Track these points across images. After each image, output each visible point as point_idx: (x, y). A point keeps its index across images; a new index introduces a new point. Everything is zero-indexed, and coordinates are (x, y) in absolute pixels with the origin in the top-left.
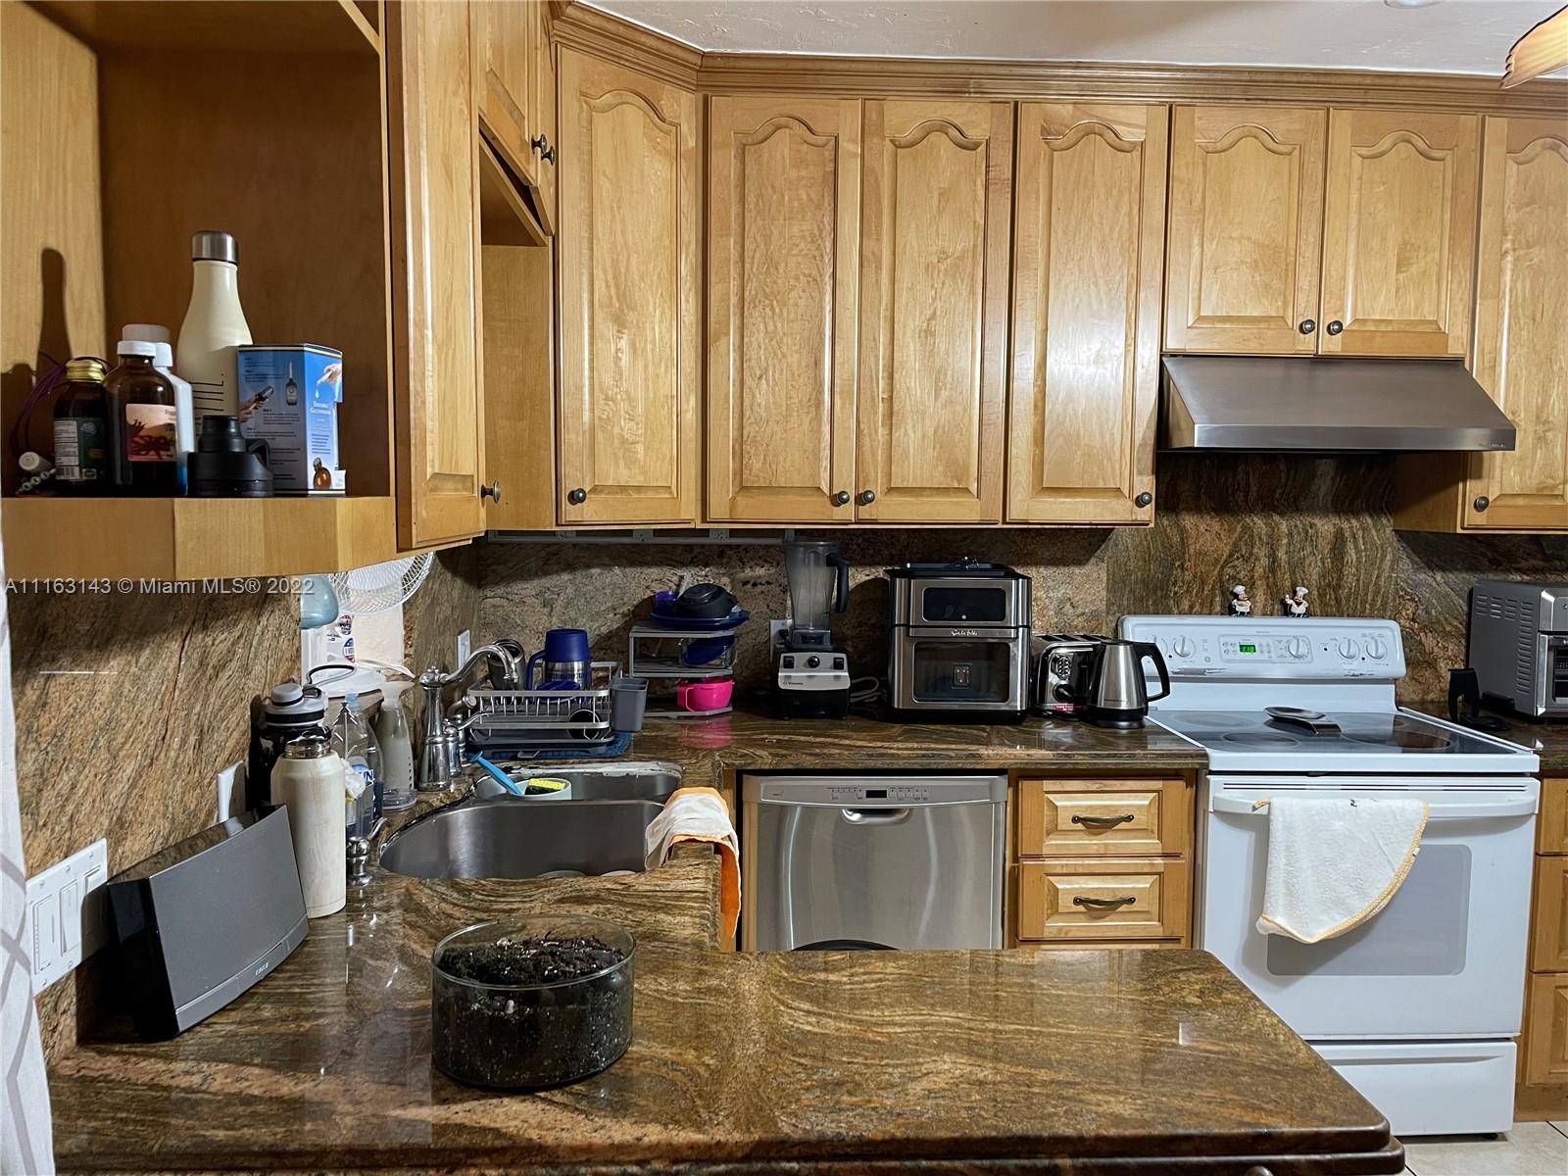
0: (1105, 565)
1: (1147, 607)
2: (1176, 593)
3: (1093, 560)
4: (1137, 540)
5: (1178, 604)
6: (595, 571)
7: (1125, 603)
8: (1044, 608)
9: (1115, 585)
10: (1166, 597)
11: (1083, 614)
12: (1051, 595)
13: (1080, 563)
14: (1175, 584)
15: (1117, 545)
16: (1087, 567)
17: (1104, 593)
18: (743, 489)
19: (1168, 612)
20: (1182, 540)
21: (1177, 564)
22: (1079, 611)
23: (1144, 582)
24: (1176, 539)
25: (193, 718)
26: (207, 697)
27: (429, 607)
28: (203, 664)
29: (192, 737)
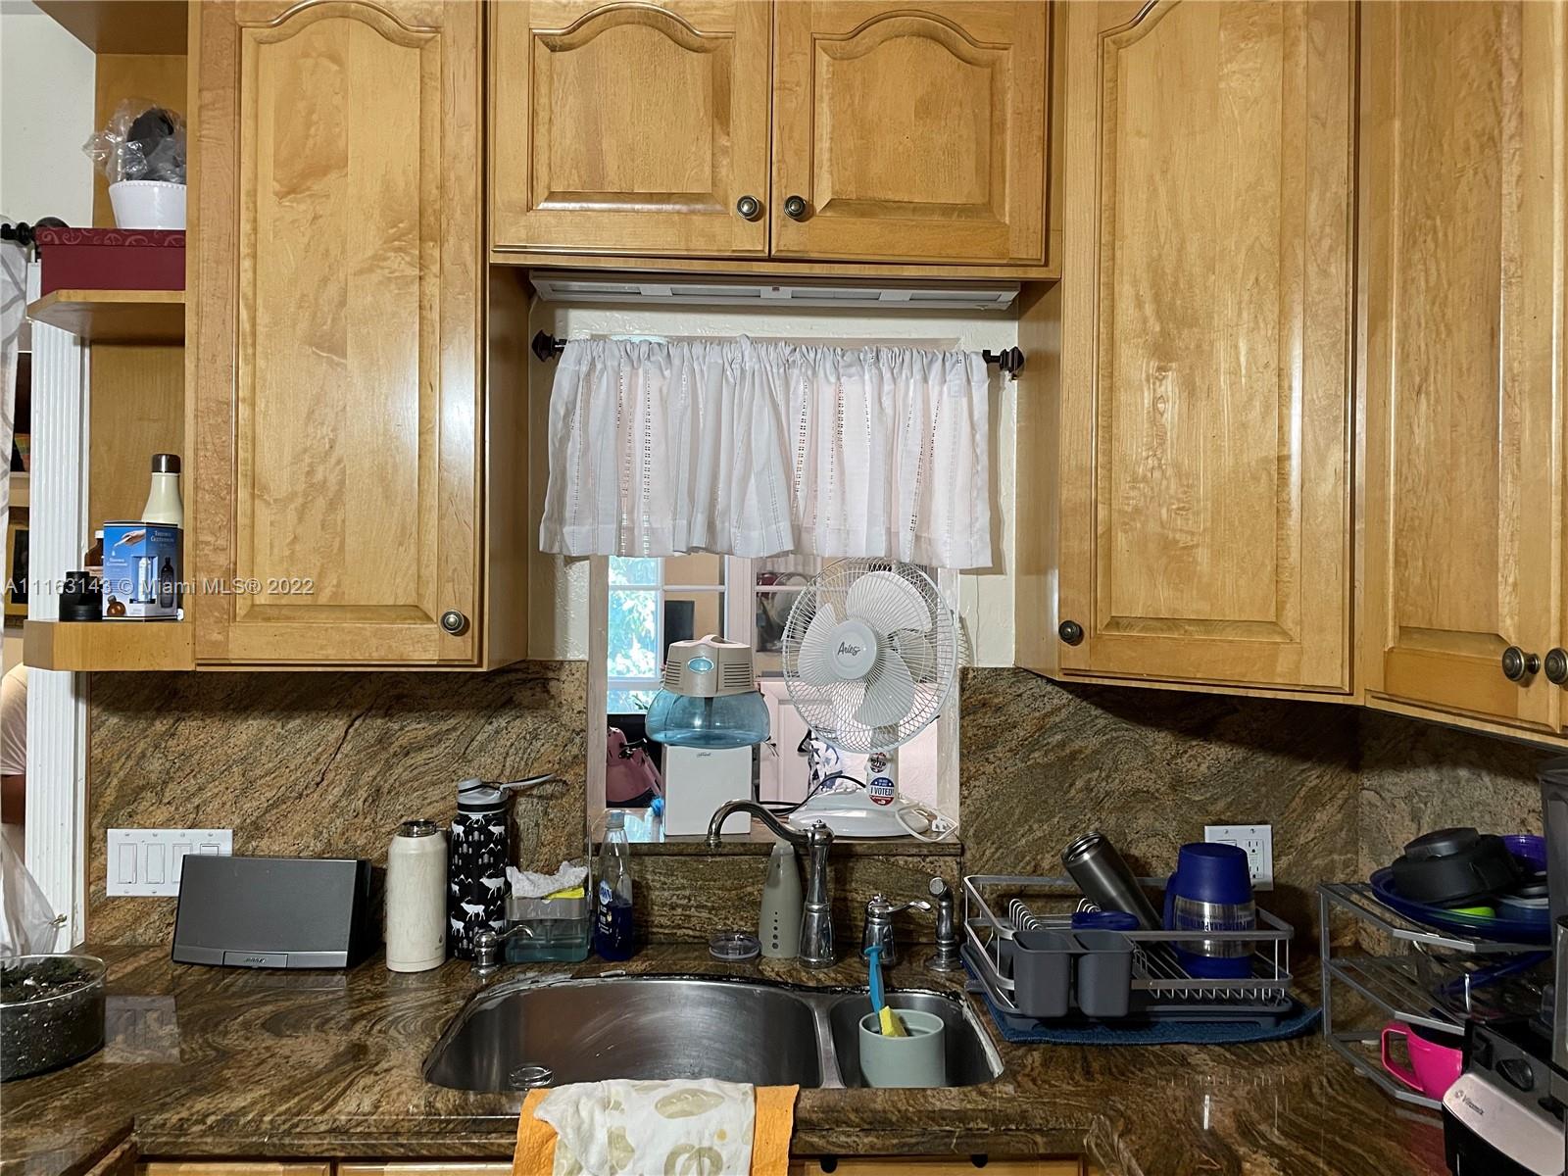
25: (366, 778)
26: (389, 766)
27: (1049, 766)
28: (383, 741)
29: (363, 793)
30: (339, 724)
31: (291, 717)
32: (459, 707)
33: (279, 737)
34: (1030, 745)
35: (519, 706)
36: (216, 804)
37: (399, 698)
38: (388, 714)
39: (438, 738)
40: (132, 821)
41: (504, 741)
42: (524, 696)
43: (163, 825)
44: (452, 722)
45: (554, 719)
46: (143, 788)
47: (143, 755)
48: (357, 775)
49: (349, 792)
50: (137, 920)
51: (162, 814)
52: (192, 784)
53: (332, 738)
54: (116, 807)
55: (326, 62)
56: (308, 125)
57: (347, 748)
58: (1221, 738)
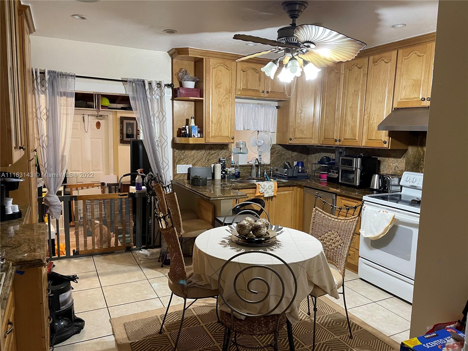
0: (405, 159)
1: (414, 170)
2: (421, 167)
3: (403, 157)
4: (413, 153)
5: (421, 170)
6: (322, 153)
7: (409, 168)
8: (392, 168)
9: (407, 164)
10: (419, 168)
11: (400, 170)
12: (393, 165)
13: (400, 158)
14: (421, 165)
15: (408, 154)
16: (401, 159)
17: (404, 166)
18: (324, 138)
19: (419, 172)
20: (423, 154)
21: (422, 160)
22: (399, 169)
23: (414, 164)
24: (422, 153)
25: (207, 158)
26: (210, 156)
27: (279, 155)
28: (209, 153)
29: (207, 160)
30: (204, 151)
31: (198, 150)
32: (218, 149)
33: (197, 153)
34: (278, 153)
35: (224, 149)
36: (190, 161)
37: (211, 148)
38: (210, 150)
39: (215, 153)
40: (180, 164)
41: (223, 153)
42: (225, 148)
43: (183, 164)
44: (217, 151)
45: (228, 150)
46: (181, 159)
47: (181, 155)
48: (206, 157)
49: (205, 160)
50: (180, 176)
51: (183, 163)
52: (187, 159)
53: (203, 153)
54: (178, 162)
55: (220, 71)
56: (218, 79)
57: (205, 154)
58: (296, 152)
